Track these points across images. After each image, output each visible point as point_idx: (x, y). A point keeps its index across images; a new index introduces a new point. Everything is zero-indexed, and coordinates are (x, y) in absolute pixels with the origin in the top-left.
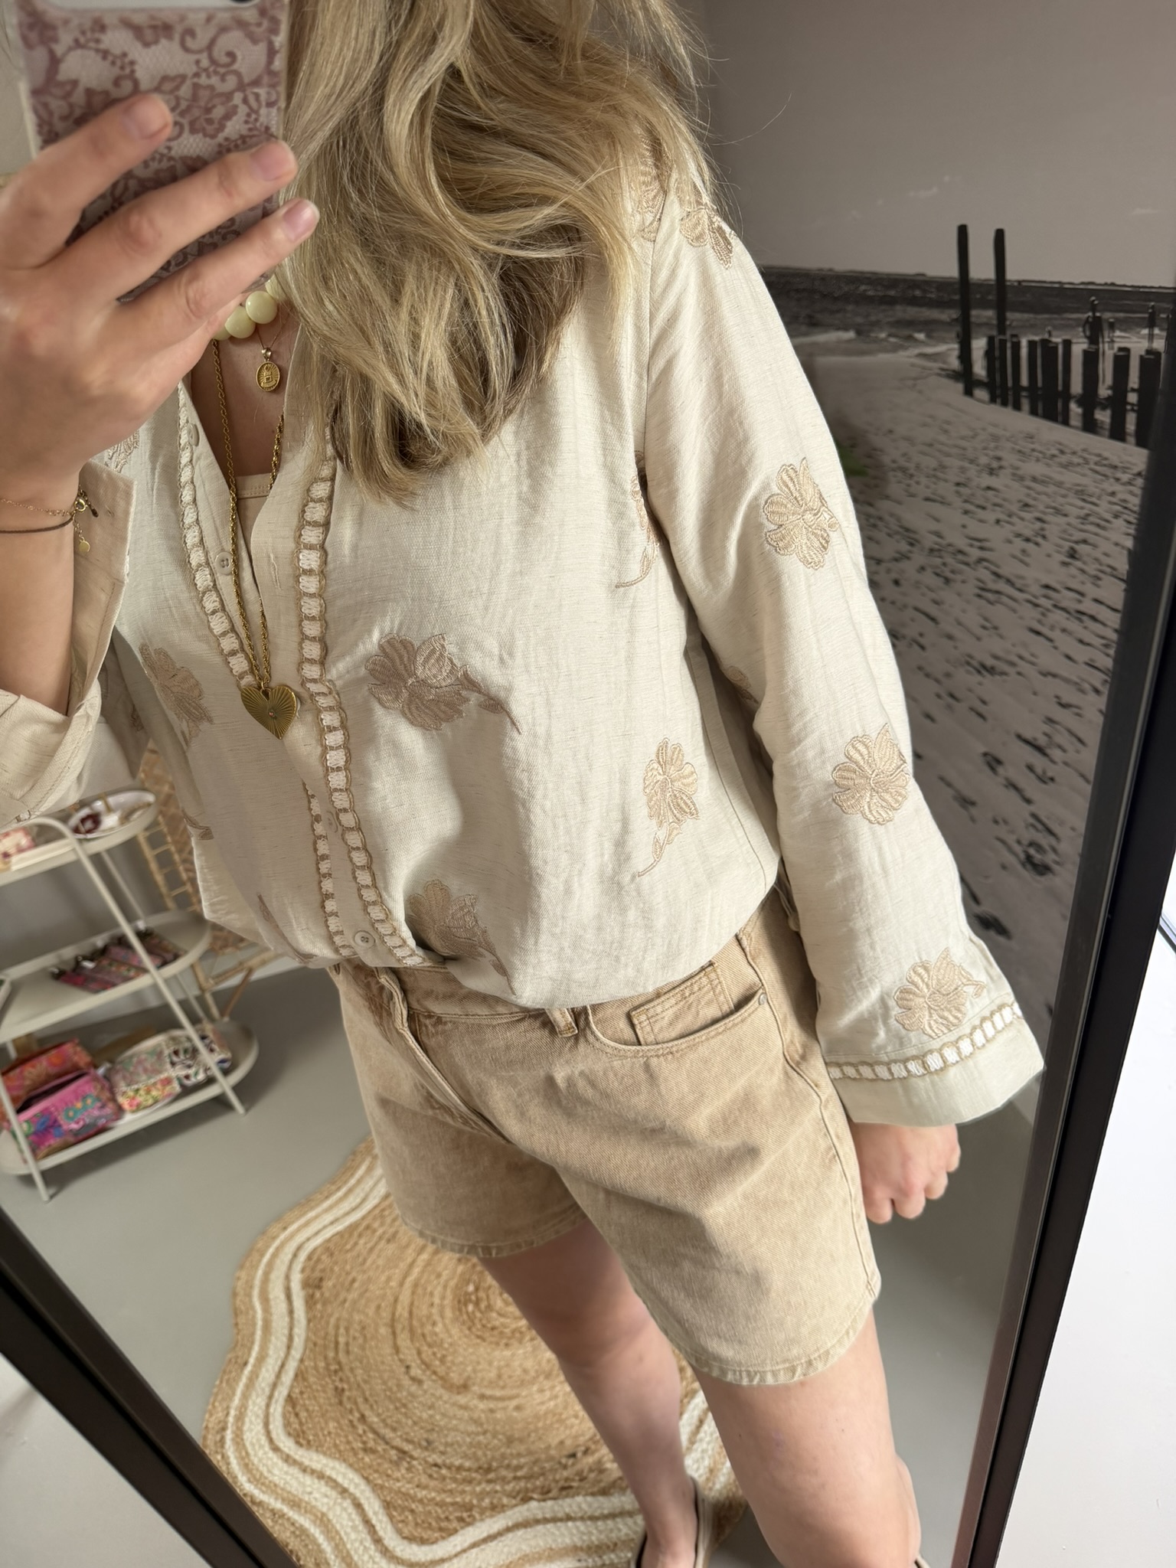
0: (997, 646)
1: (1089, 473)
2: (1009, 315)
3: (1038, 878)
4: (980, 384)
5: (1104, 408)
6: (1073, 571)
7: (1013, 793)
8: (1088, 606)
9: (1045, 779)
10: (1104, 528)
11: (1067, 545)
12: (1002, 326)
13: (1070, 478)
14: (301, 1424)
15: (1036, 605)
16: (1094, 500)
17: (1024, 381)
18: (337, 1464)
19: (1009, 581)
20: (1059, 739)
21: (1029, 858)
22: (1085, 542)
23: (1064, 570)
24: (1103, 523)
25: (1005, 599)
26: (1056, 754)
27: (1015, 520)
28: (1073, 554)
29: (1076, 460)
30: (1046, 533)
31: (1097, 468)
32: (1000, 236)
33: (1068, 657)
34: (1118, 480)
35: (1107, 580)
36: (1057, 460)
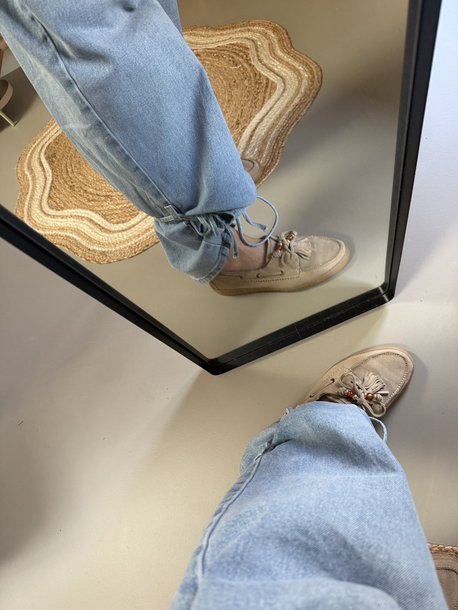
14: (57, 203)
18: (77, 210)
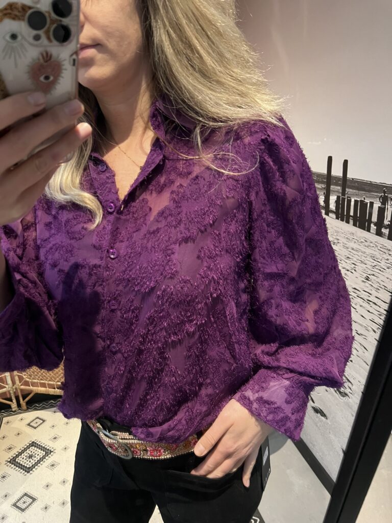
1: (377, 250)
3: (342, 398)
4: (332, 212)
5: (386, 228)
6: (367, 285)
8: (372, 298)
10: (382, 271)
11: (365, 275)
13: (368, 251)
16: (378, 260)
17: (352, 214)
22: (373, 275)
23: (363, 284)
24: (382, 269)
27: (342, 263)
28: (367, 279)
29: (372, 245)
30: (356, 269)
31: (381, 249)
32: (346, 163)
33: (362, 316)
34: (390, 255)
35: (382, 291)
36: (363, 244)
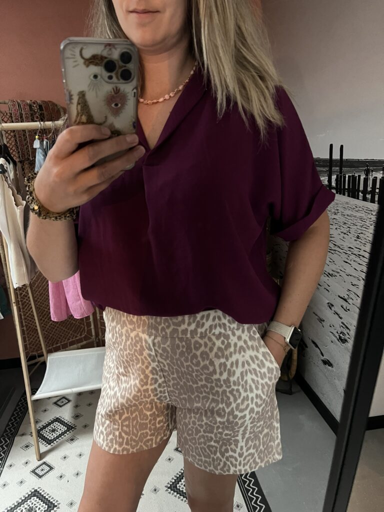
0: (333, 267)
1: (364, 213)
2: (343, 169)
3: (343, 344)
4: (334, 188)
5: (369, 194)
6: (358, 242)
7: (336, 316)
8: (362, 253)
9: (346, 310)
10: (368, 229)
11: (356, 234)
12: (341, 172)
13: (358, 214)
15: (346, 253)
16: (365, 221)
17: (347, 187)
19: (339, 247)
20: (351, 296)
21: (340, 337)
22: (362, 233)
23: (355, 242)
24: (367, 227)
25: (337, 252)
26: (350, 301)
27: (341, 228)
28: (358, 237)
29: (360, 209)
30: (350, 231)
31: (366, 211)
32: (342, 147)
33: (355, 269)
34: (372, 214)
36: (354, 209)
